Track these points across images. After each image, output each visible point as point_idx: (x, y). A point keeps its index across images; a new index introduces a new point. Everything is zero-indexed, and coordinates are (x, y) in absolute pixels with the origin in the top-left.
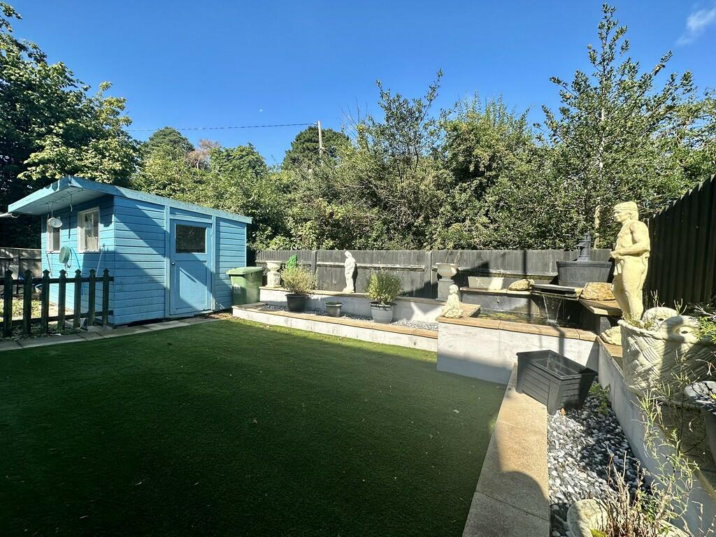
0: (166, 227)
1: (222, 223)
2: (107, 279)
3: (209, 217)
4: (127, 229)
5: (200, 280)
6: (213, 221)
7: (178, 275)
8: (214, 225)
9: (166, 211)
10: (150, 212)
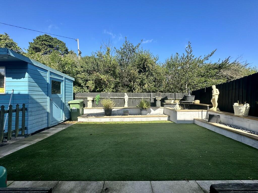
0: (48, 81)
1: (66, 80)
2: (24, 109)
3: (62, 77)
4: (34, 81)
5: (59, 107)
6: (63, 79)
7: (52, 105)
8: (64, 81)
9: (48, 73)
10: (42, 73)
